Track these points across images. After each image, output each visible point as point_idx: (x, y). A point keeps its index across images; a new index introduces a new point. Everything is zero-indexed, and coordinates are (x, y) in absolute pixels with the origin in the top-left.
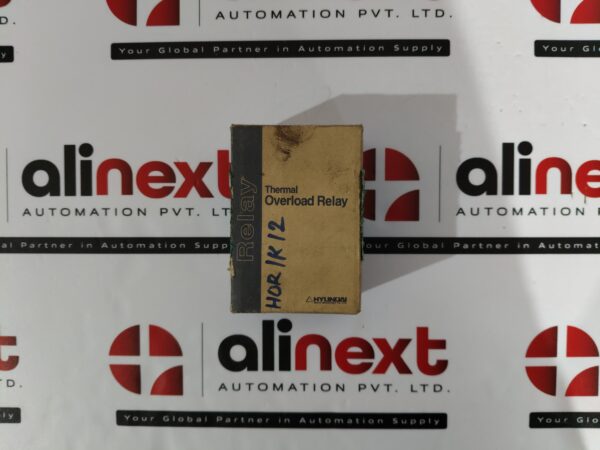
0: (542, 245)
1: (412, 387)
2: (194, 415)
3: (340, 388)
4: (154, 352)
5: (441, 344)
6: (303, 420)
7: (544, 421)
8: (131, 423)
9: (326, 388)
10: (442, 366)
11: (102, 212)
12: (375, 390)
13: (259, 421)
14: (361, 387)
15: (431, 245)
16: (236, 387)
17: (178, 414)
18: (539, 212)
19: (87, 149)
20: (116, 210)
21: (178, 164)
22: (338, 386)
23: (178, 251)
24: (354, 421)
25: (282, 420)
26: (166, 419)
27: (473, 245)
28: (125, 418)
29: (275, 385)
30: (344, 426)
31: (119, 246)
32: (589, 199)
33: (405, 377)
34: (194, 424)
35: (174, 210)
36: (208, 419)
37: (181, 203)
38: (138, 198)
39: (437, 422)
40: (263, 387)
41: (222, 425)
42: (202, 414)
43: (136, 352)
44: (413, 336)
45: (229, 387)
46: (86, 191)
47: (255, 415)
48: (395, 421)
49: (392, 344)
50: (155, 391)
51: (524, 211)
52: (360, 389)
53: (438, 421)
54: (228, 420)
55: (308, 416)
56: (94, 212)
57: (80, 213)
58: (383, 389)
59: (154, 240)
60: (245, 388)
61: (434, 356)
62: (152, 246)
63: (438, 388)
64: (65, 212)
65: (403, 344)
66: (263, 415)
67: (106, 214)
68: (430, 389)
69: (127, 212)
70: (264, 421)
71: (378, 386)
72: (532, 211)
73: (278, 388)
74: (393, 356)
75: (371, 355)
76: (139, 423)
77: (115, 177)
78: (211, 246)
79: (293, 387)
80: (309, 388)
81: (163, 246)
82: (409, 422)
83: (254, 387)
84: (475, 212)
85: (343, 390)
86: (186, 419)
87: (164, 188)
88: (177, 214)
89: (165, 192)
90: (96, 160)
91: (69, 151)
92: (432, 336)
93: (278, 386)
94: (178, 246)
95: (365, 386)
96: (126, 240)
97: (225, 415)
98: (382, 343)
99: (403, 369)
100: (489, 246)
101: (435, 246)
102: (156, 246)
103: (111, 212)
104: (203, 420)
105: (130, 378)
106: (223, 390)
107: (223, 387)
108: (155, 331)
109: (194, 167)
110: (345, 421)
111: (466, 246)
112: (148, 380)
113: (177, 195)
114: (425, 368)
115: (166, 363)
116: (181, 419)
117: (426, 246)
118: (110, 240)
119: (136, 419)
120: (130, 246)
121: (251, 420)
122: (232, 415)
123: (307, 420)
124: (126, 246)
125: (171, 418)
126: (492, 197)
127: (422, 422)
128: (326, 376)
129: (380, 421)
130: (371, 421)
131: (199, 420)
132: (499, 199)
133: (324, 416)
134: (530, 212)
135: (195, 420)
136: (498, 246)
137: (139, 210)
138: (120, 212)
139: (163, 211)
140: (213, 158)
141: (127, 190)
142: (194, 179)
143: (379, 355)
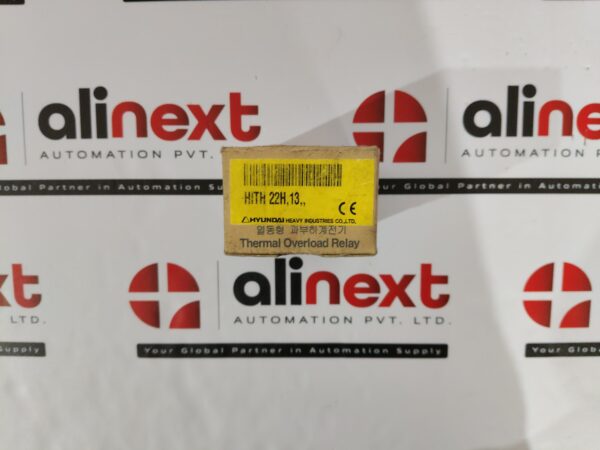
0: (542, 186)
1: (415, 319)
2: (211, 347)
3: (348, 320)
4: (173, 287)
5: (443, 280)
6: (313, 350)
7: (538, 351)
8: (151, 355)
9: (334, 320)
10: (444, 300)
11: (117, 155)
12: (380, 322)
13: (272, 351)
14: (368, 320)
15: (436, 186)
16: (251, 320)
17: (196, 346)
18: (541, 153)
19: (101, 93)
20: (132, 153)
21: (191, 107)
22: (346, 318)
23: (193, 192)
24: (361, 351)
25: (294, 350)
26: (184, 351)
27: (477, 186)
28: (145, 351)
29: (286, 318)
30: (352, 355)
31: (135, 187)
32: (589, 141)
33: (409, 310)
34: (211, 355)
35: (188, 152)
36: (225, 351)
37: (195, 145)
38: (152, 140)
40: (275, 320)
41: (238, 355)
42: (218, 346)
43: (154, 288)
44: (417, 272)
45: (244, 319)
46: (102, 134)
47: (269, 346)
48: (399, 351)
49: (397, 279)
50: (174, 324)
51: (526, 152)
52: (366, 321)
53: (439, 351)
54: (243, 351)
55: (318, 346)
56: (110, 154)
57: (96, 155)
58: (388, 321)
59: (170, 182)
60: (258, 321)
61: (436, 291)
62: (168, 187)
63: (440, 321)
64: (82, 155)
65: (408, 279)
66: (276, 346)
67: (122, 156)
68: (432, 321)
69: (142, 154)
70: (277, 351)
71: (383, 319)
72: (534, 153)
73: (290, 320)
74: (398, 291)
75: (377, 289)
76: (159, 355)
77: (129, 120)
79: (303, 320)
80: (319, 320)
81: (178, 187)
82: (412, 352)
83: (267, 320)
84: (479, 153)
85: (350, 322)
86: (203, 351)
87: (178, 130)
88: (191, 157)
89: (179, 135)
90: (111, 103)
91: (84, 94)
92: (435, 272)
94: (193, 187)
95: (371, 319)
96: (142, 182)
97: (240, 346)
98: (388, 279)
99: (407, 302)
100: (492, 186)
101: (441, 187)
102: (172, 187)
103: (127, 155)
104: (219, 351)
105: (149, 313)
106: (238, 323)
107: (238, 320)
108: (173, 269)
109: (206, 110)
110: (353, 351)
111: (470, 187)
112: (167, 314)
113: (191, 138)
115: (184, 298)
116: (198, 351)
117: (431, 186)
118: (127, 182)
119: (155, 351)
120: (146, 188)
121: (264, 350)
122: (247, 346)
123: (317, 350)
124: (142, 188)
125: (189, 350)
126: (496, 138)
127: (425, 352)
128: (335, 309)
129: (385, 351)
130: (377, 351)
131: (216, 351)
132: (503, 141)
133: (333, 346)
134: (532, 154)
135: (211, 351)
136: (501, 186)
137: (154, 152)
138: (135, 155)
139: (177, 154)
140: (226, 102)
141: (142, 132)
142: (207, 122)
143: (384, 290)
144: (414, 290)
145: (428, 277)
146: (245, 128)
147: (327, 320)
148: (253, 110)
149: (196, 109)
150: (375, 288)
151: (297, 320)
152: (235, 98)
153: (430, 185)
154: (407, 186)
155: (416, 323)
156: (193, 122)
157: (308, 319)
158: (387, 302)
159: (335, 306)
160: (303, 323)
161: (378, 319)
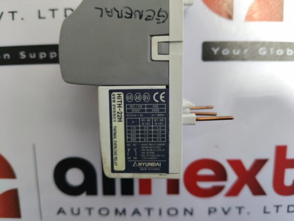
144: (265, 177)
145: (282, 161)
147: (164, 212)
150: (221, 174)
151: (129, 212)
153: (288, 50)
154: (262, 52)
155: (265, 212)
157: (141, 210)
158: (235, 191)
159: (173, 198)
160: (136, 216)
161: (223, 210)
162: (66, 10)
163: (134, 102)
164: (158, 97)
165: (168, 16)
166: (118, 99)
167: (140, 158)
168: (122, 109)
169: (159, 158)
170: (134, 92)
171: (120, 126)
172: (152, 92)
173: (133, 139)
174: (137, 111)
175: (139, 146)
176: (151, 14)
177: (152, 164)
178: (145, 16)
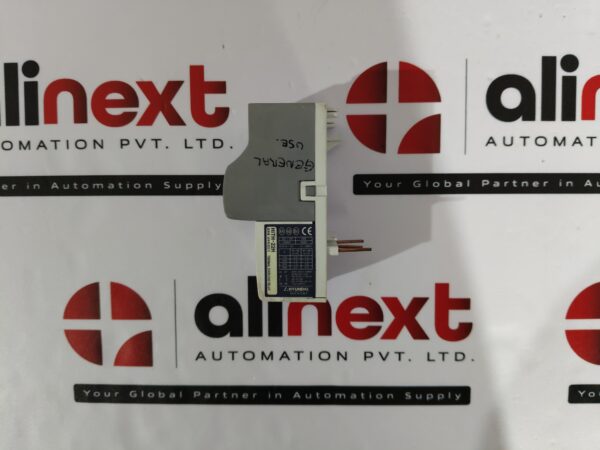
0: (588, 183)
1: (428, 355)
2: (167, 389)
3: (342, 356)
4: (117, 314)
5: (464, 304)
6: (297, 395)
7: (586, 395)
8: (91, 399)
9: (324, 356)
10: (465, 329)
11: (50, 145)
12: (384, 359)
13: (245, 396)
14: (367, 355)
15: (454, 184)
16: (217, 356)
17: (147, 388)
18: (586, 142)
19: (31, 68)
20: (68, 142)
21: (141, 84)
22: (339, 354)
23: (143, 192)
24: (359, 396)
25: (273, 395)
26: (133, 394)
27: (506, 183)
28: (85, 393)
29: (263, 354)
30: (347, 402)
31: (72, 186)
33: (421, 343)
34: (167, 401)
35: (137, 141)
36: (184, 395)
37: (146, 132)
38: (93, 128)
39: (458, 397)
40: (249, 356)
41: (200, 401)
42: (176, 389)
43: (96, 315)
44: (431, 294)
45: (208, 355)
46: (32, 120)
47: (240, 389)
48: (408, 396)
49: (405, 304)
50: (119, 361)
51: (567, 140)
52: (366, 357)
53: (459, 395)
54: (208, 396)
55: (303, 390)
56: (42, 145)
57: (25, 146)
58: (393, 357)
59: (114, 179)
60: (227, 357)
61: (455, 318)
62: (111, 186)
63: (460, 357)
64: (7, 146)
65: (418, 303)
66: (250, 389)
67: (56, 147)
68: (450, 358)
69: (81, 144)
70: (250, 396)
71: (387, 354)
72: (577, 141)
73: (267, 356)
74: (406, 318)
75: (379, 317)
76: (101, 400)
77: (65, 101)
78: (184, 186)
79: (285, 355)
80: (305, 357)
81: (124, 186)
82: (424, 397)
83: (238, 356)
84: (508, 142)
85: (345, 359)
86: (156, 395)
87: (125, 114)
88: (141, 147)
89: (127, 119)
90: (43, 81)
91: (11, 70)
92: (453, 294)
93: (267, 354)
94: (143, 186)
95: (372, 354)
96: (80, 179)
97: (204, 389)
98: (393, 303)
99: (419, 334)
100: (525, 183)
101: (460, 184)
102: (116, 186)
103: (62, 145)
104: (177, 395)
105: (89, 346)
106: (201, 360)
107: (201, 356)
108: (117, 290)
109: (160, 88)
110: (348, 395)
111: (497, 185)
112: (111, 348)
113: (141, 123)
114: (444, 332)
115: (132, 328)
116: (151, 395)
117: (448, 184)
118: (61, 180)
119: (97, 394)
120: (86, 186)
121: (235, 395)
122: (212, 389)
123: (302, 395)
124: (79, 186)
125: (139, 394)
126: (529, 123)
127: (440, 397)
128: (325, 343)
129: (390, 396)
130: (379, 396)
131: (172, 395)
132: (538, 127)
133: (323, 389)
134: (575, 143)
135: (167, 396)
136: (535, 184)
137: (95, 141)
138: (72, 145)
139: (124, 143)
140: (185, 76)
141: (80, 117)
142: (162, 102)
143: (389, 317)
144: (426, 318)
145: (446, 301)
146: (210, 110)
147: (315, 356)
148: (220, 88)
149: (148, 87)
150: (376, 314)
151: (277, 355)
152: (197, 72)
153: (446, 182)
154: (417, 184)
155: (429, 360)
156: (144, 103)
157: (290, 354)
159: (325, 338)
160: (285, 360)
161: (381, 354)
162: (214, 140)
163: (286, 235)
164: (306, 231)
165: (314, 166)
166: (273, 233)
167: (290, 284)
168: (275, 241)
169: (307, 284)
170: (285, 226)
171: (273, 256)
172: (301, 226)
173: (285, 268)
174: (287, 243)
175: (289, 273)
176: (300, 163)
177: (301, 289)
178: (295, 164)
